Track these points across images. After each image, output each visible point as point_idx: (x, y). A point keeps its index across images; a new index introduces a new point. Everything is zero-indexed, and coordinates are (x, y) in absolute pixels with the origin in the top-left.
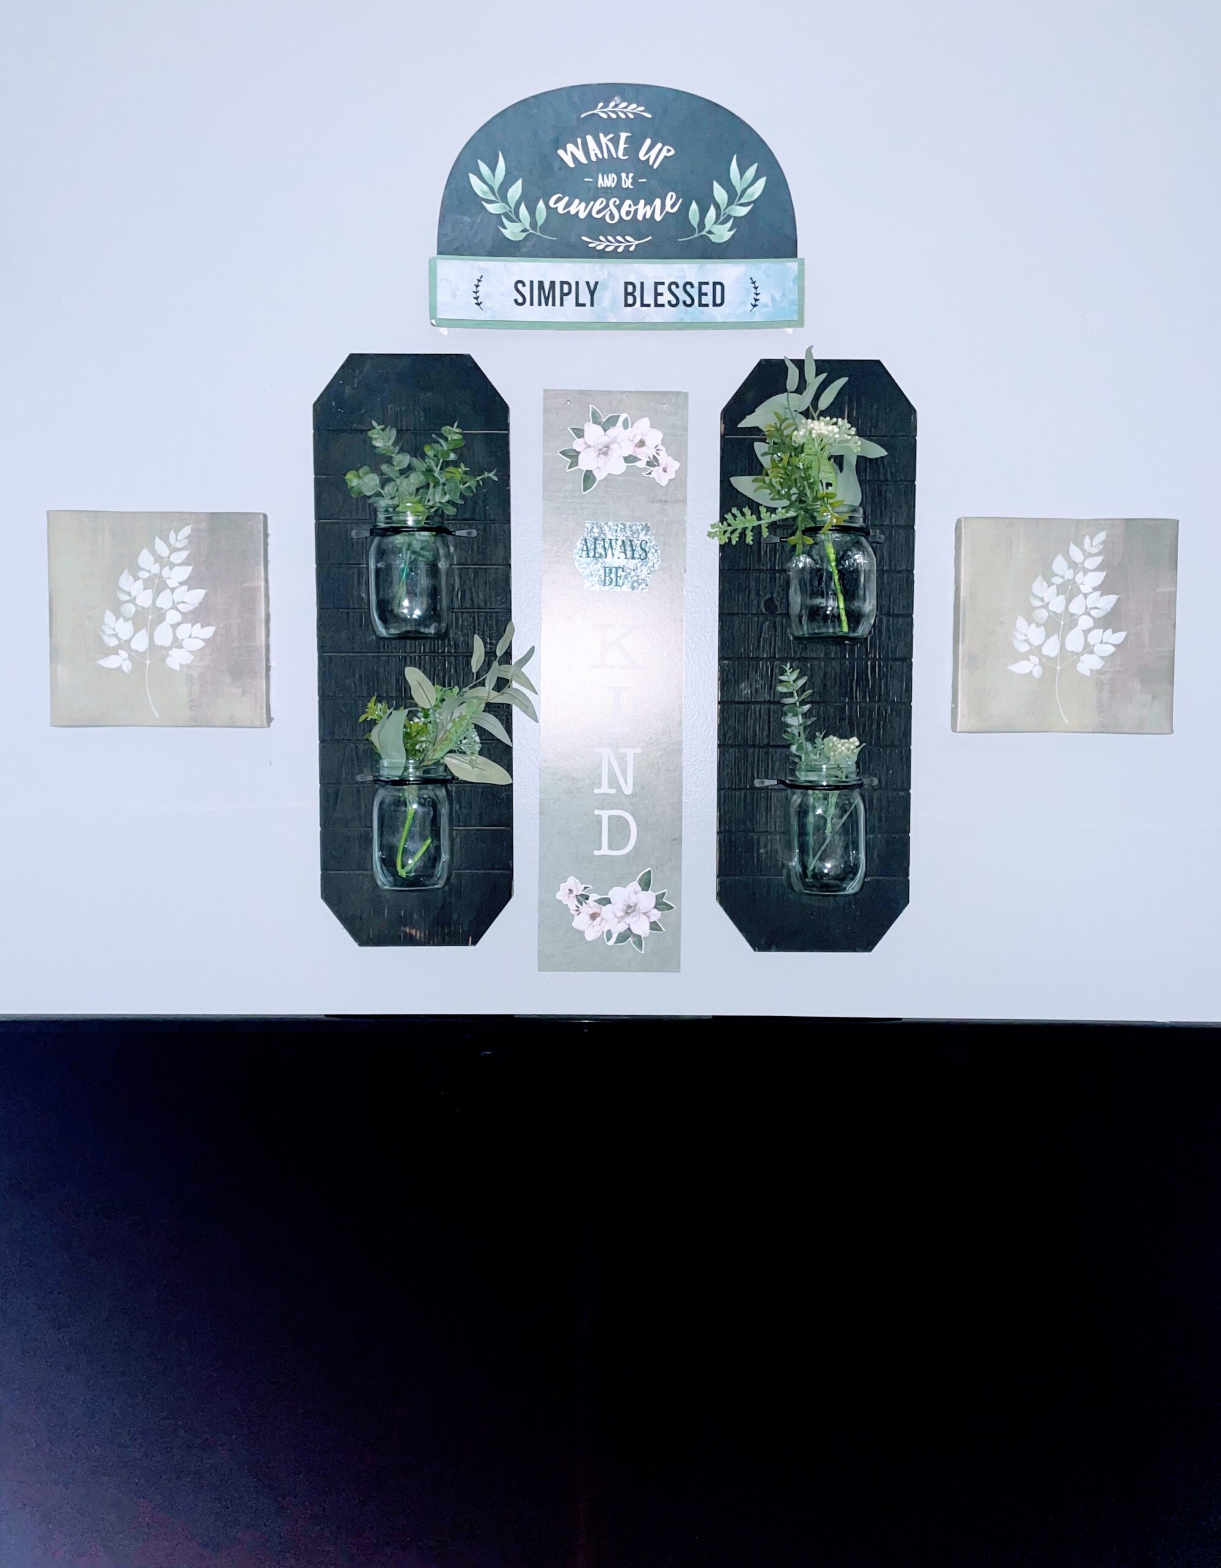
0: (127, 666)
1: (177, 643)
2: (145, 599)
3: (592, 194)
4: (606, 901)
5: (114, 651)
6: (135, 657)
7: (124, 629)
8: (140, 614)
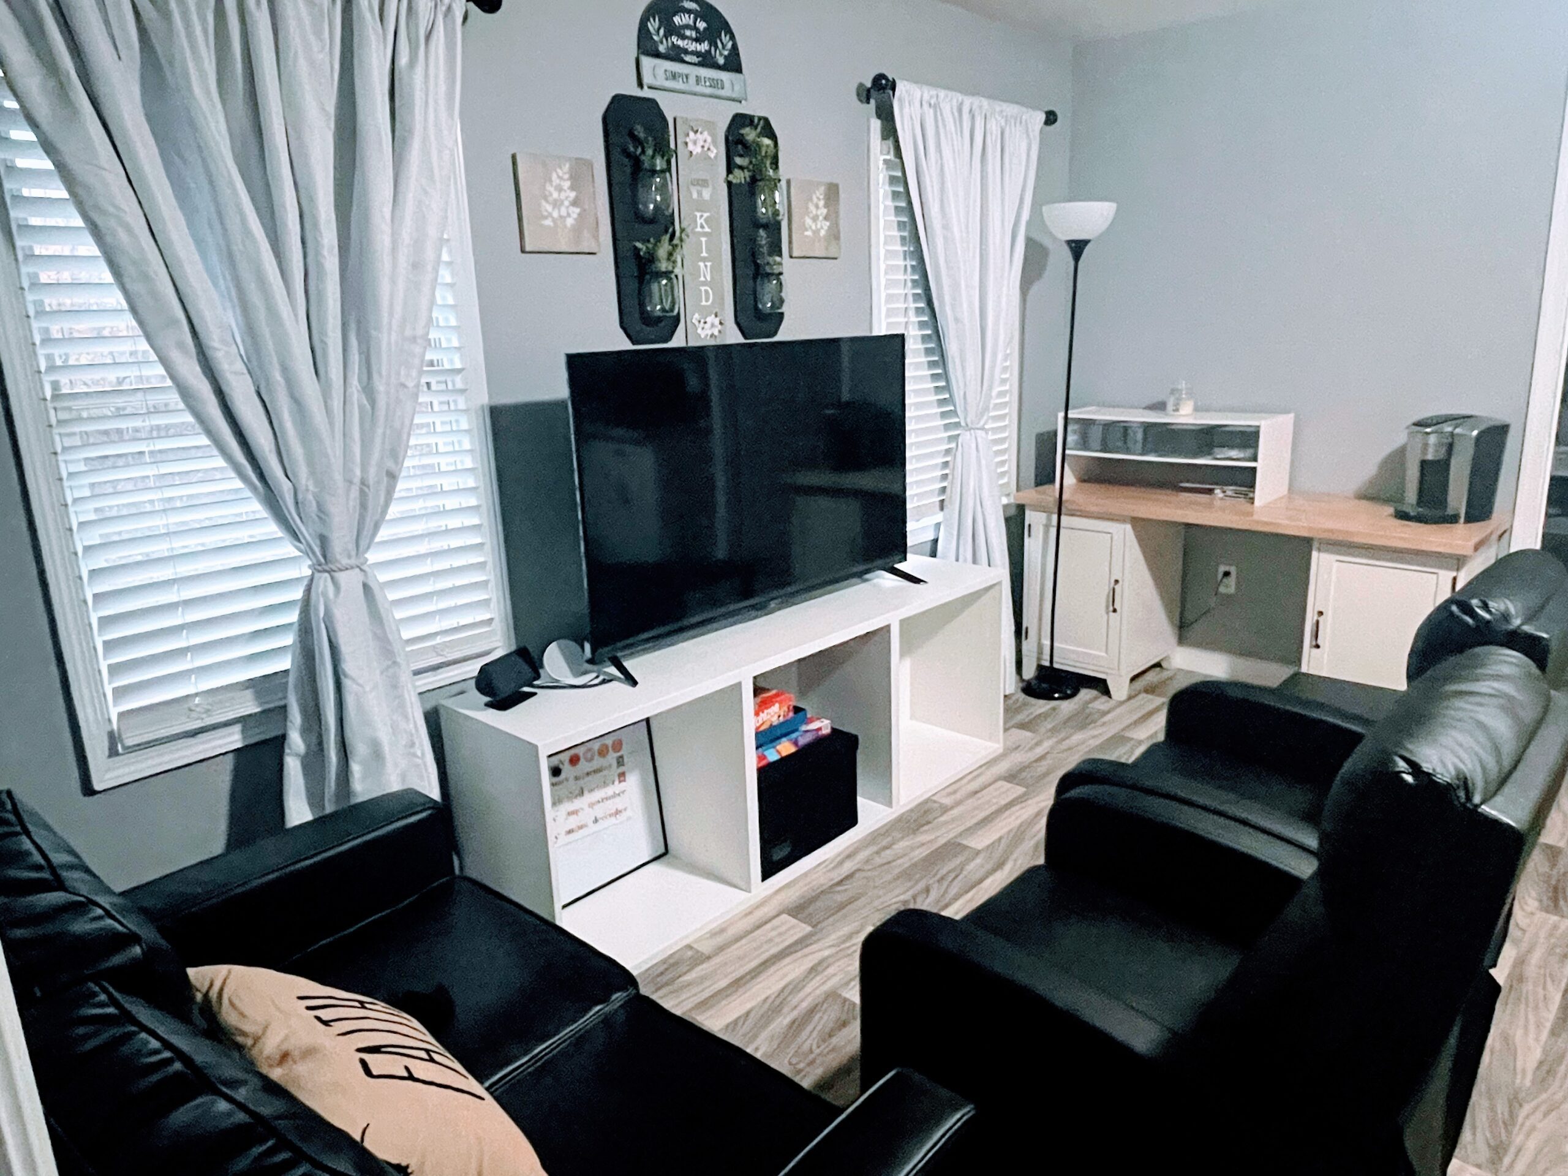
0: (551, 224)
1: (569, 215)
2: (555, 195)
3: (683, 37)
4: (705, 323)
5: (546, 218)
6: (554, 220)
7: (549, 208)
8: (555, 201)
